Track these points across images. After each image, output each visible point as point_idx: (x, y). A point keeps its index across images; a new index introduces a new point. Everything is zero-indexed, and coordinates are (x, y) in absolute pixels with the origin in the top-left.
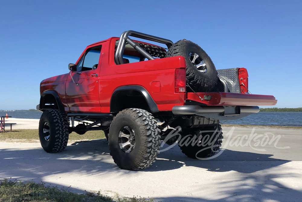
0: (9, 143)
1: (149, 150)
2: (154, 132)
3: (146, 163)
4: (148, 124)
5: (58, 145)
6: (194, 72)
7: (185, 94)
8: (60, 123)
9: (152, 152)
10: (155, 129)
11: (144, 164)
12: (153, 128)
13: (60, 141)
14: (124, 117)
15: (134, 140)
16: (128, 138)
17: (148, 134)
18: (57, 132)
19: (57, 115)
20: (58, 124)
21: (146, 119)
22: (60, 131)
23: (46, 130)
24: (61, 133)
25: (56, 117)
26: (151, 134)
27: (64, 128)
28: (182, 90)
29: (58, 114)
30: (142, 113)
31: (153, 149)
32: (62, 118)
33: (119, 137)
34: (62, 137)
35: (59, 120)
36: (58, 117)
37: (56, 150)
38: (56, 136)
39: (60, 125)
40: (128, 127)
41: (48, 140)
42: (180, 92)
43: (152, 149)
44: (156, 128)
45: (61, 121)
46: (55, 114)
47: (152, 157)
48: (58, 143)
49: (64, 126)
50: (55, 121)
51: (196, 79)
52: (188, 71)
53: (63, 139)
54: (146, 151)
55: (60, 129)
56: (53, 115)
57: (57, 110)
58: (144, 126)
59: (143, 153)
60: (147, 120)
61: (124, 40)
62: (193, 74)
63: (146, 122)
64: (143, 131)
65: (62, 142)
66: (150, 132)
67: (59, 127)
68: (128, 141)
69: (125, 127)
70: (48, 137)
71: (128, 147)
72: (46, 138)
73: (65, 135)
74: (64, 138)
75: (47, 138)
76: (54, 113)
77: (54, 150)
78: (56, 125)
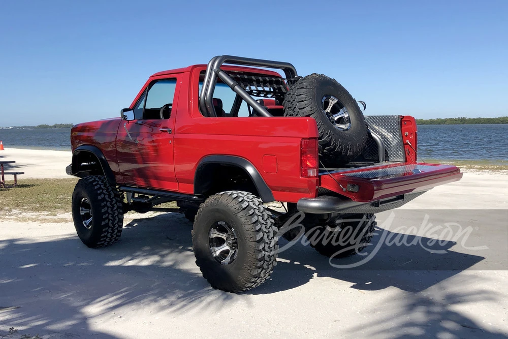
0: (20, 223)
1: (259, 264)
2: (268, 233)
3: (255, 282)
4: (257, 220)
5: (106, 236)
6: (330, 133)
7: (317, 180)
8: (109, 201)
9: (265, 266)
10: (269, 228)
11: (252, 284)
12: (266, 227)
13: (110, 230)
14: (217, 207)
15: (236, 243)
16: (225, 238)
17: (258, 239)
18: (104, 217)
19: (102, 186)
20: (105, 203)
21: (254, 213)
22: (109, 214)
23: (84, 209)
24: (110, 217)
25: (101, 190)
26: (262, 238)
27: (115, 208)
28: (312, 173)
29: (105, 186)
30: (247, 201)
31: (267, 261)
32: (112, 193)
33: (210, 238)
34: (112, 224)
35: (106, 197)
36: (104, 191)
37: (103, 244)
38: (103, 223)
39: (108, 204)
40: (224, 223)
41: (89, 228)
42: (310, 177)
43: (265, 262)
44: (271, 227)
45: (109, 197)
46: (99, 186)
47: (265, 273)
48: (106, 234)
49: (115, 205)
50: (100, 198)
51: (333, 144)
52: (321, 133)
53: (114, 226)
54: (255, 264)
55: (110, 211)
56: (96, 187)
57: (102, 178)
58: (251, 225)
59: (250, 269)
60: (256, 214)
61: (213, 73)
62: (329, 136)
63: (255, 219)
64: (249, 233)
65: (114, 231)
66: (261, 234)
67: (108, 207)
68: (225, 244)
69: (219, 223)
70: (88, 221)
71: (225, 253)
72: (85, 224)
73: (117, 220)
74: (117, 226)
75: (88, 224)
76: (98, 184)
77: (99, 245)
78: (102, 204)
